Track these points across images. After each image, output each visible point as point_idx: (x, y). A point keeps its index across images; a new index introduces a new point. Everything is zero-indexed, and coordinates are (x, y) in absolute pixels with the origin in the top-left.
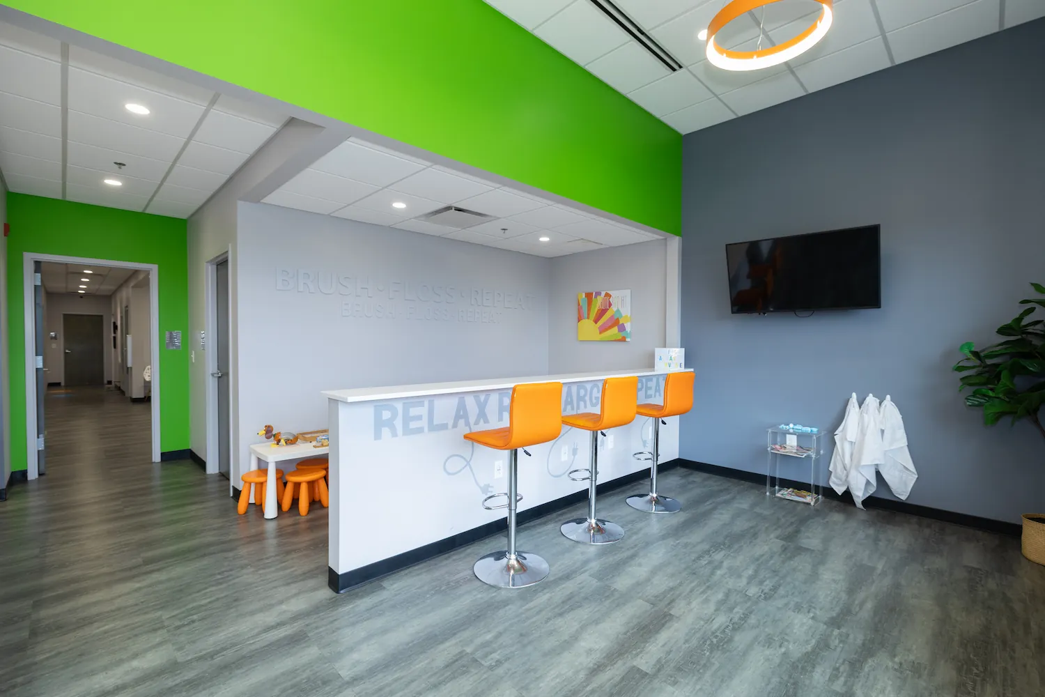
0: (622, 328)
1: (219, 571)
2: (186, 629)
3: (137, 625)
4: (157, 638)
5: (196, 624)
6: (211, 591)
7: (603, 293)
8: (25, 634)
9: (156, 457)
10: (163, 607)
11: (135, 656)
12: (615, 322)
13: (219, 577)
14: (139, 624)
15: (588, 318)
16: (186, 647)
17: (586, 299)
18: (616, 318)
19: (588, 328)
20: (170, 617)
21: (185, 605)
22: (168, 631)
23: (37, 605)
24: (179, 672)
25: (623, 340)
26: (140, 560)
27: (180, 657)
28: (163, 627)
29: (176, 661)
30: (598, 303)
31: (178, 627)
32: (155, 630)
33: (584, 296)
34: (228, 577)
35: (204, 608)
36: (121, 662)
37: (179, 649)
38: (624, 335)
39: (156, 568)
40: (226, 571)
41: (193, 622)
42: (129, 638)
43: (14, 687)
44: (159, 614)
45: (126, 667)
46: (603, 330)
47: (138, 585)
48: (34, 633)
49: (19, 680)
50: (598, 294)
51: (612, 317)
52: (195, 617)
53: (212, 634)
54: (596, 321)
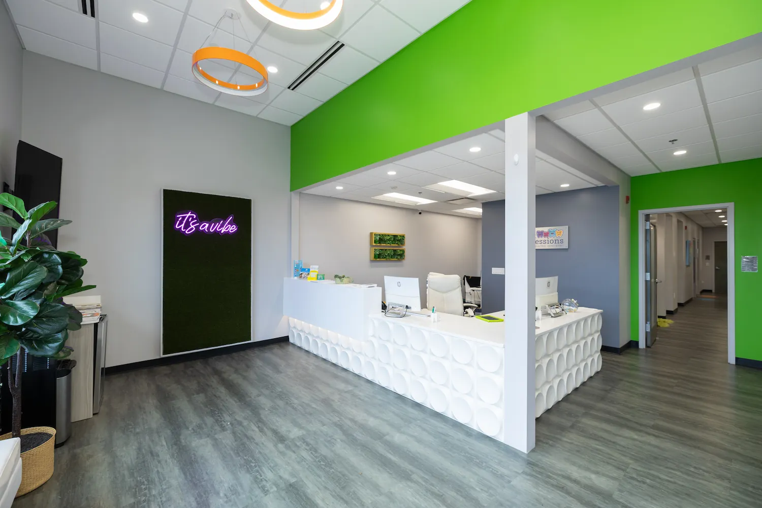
1: (696, 466)
2: (635, 483)
3: (613, 457)
4: (616, 473)
5: (645, 486)
6: (675, 474)
8: (569, 424)
9: (732, 360)
10: (636, 460)
11: (597, 473)
13: (692, 469)
14: (615, 459)
16: (625, 493)
20: (634, 469)
21: (650, 469)
22: (625, 476)
23: (585, 415)
24: (607, 502)
26: (652, 423)
27: (616, 495)
28: (623, 470)
29: (612, 495)
31: (632, 478)
32: (619, 468)
34: (699, 474)
35: (659, 480)
36: (588, 469)
37: (620, 491)
39: (656, 434)
40: (704, 471)
41: (644, 483)
42: (604, 462)
43: (547, 443)
44: (631, 461)
45: (588, 474)
47: (636, 437)
48: (572, 427)
49: (551, 442)
52: (648, 481)
53: (646, 500)
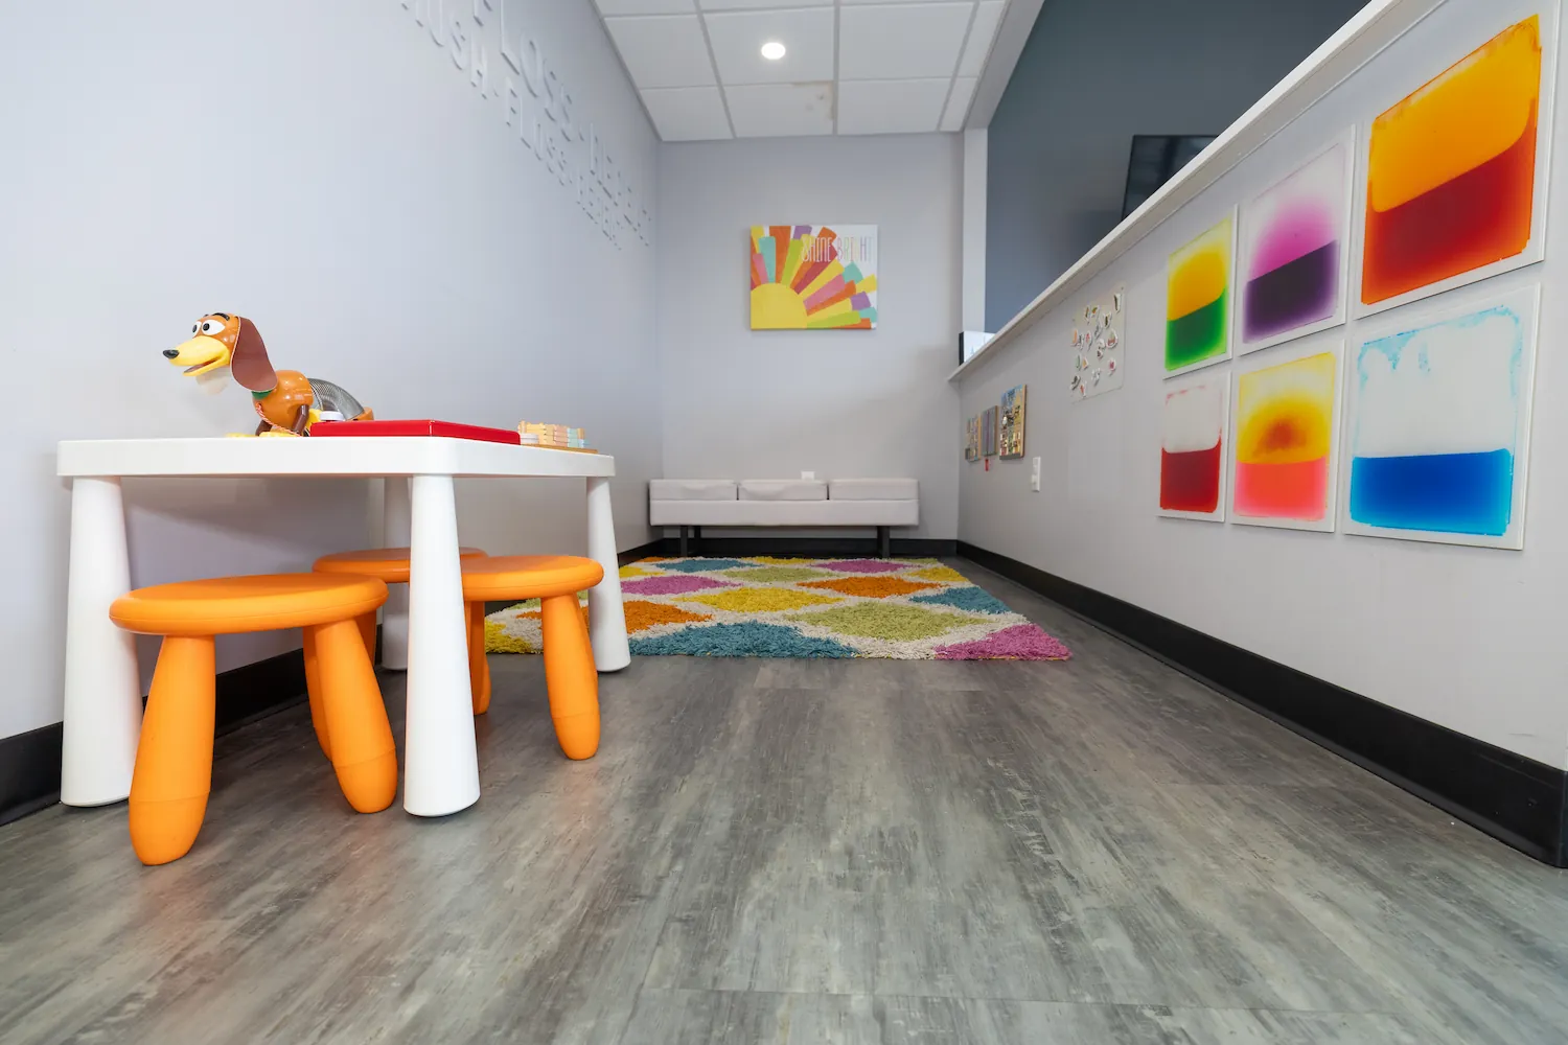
0: (861, 302)
7: (816, 231)
12: (845, 289)
15: (778, 280)
17: (774, 239)
18: (847, 280)
19: (779, 301)
25: (864, 326)
30: (802, 251)
33: (767, 233)
38: (865, 317)
46: (813, 306)
50: (803, 230)
51: (839, 278)
54: (799, 287)
